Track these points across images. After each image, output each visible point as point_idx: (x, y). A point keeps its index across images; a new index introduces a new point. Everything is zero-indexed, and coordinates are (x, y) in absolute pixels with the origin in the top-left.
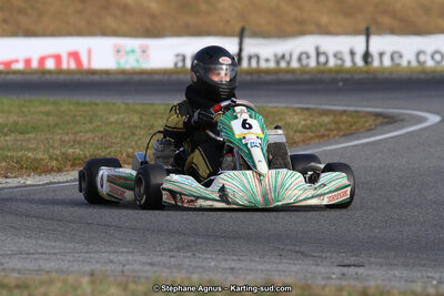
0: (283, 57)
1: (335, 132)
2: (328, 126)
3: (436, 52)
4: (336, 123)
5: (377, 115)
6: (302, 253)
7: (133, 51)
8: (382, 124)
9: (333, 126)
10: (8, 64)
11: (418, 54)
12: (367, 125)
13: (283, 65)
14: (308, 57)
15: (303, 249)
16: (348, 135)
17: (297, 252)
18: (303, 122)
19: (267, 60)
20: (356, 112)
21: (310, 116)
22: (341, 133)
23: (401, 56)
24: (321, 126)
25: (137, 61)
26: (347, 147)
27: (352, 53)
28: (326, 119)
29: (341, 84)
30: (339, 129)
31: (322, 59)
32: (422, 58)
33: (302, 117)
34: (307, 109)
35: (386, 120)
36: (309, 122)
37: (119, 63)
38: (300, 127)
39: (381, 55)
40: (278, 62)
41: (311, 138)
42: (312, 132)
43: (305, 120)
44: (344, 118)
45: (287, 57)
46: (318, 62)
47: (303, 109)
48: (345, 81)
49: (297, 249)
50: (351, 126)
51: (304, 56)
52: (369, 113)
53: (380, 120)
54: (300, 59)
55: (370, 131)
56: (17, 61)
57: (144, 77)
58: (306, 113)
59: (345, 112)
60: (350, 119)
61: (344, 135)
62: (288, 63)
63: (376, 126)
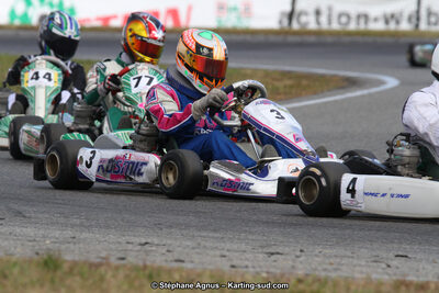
0: (393, 16)
7: (235, 9)
10: (106, 20)
13: (392, 26)
19: (376, 20)
25: (239, 18)
31: (433, 19)
37: (219, 22)
40: (387, 22)
45: (397, 16)
46: (429, 23)
54: (410, 19)
56: (115, 17)
57: (248, 38)
62: (398, 22)
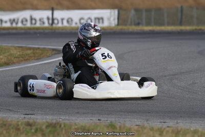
0: (14, 20)
1: (33, 58)
2: (30, 55)
3: (90, 18)
4: (34, 53)
5: (54, 50)
6: (9, 110)
8: (55, 54)
9: (32, 55)
11: (80, 20)
12: (48, 54)
13: (14, 25)
14: (27, 21)
15: (11, 108)
16: (39, 59)
17: (7, 109)
18: (18, 53)
19: (6, 22)
20: (44, 48)
21: (22, 50)
22: (36, 58)
23: (72, 20)
24: (27, 55)
26: (37, 65)
27: (48, 19)
28: (29, 52)
29: (38, 35)
30: (35, 57)
31: (34, 22)
32: (82, 21)
33: (18, 51)
34: (21, 47)
35: (57, 52)
36: (21, 53)
38: (17, 55)
39: (62, 20)
40: (12, 24)
41: (22, 61)
42: (22, 58)
43: (19, 52)
44: (38, 51)
45: (16, 21)
46: (31, 23)
47: (19, 47)
48: (40, 33)
49: (8, 108)
50: (41, 55)
51: (24, 20)
52: (50, 49)
53: (54, 52)
54: (22, 22)
55: (49, 57)
58: (21, 49)
59: (39, 48)
60: (40, 52)
61: (37, 59)
62: (17, 23)
63: (52, 55)
